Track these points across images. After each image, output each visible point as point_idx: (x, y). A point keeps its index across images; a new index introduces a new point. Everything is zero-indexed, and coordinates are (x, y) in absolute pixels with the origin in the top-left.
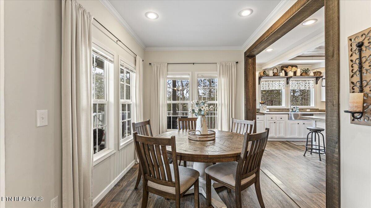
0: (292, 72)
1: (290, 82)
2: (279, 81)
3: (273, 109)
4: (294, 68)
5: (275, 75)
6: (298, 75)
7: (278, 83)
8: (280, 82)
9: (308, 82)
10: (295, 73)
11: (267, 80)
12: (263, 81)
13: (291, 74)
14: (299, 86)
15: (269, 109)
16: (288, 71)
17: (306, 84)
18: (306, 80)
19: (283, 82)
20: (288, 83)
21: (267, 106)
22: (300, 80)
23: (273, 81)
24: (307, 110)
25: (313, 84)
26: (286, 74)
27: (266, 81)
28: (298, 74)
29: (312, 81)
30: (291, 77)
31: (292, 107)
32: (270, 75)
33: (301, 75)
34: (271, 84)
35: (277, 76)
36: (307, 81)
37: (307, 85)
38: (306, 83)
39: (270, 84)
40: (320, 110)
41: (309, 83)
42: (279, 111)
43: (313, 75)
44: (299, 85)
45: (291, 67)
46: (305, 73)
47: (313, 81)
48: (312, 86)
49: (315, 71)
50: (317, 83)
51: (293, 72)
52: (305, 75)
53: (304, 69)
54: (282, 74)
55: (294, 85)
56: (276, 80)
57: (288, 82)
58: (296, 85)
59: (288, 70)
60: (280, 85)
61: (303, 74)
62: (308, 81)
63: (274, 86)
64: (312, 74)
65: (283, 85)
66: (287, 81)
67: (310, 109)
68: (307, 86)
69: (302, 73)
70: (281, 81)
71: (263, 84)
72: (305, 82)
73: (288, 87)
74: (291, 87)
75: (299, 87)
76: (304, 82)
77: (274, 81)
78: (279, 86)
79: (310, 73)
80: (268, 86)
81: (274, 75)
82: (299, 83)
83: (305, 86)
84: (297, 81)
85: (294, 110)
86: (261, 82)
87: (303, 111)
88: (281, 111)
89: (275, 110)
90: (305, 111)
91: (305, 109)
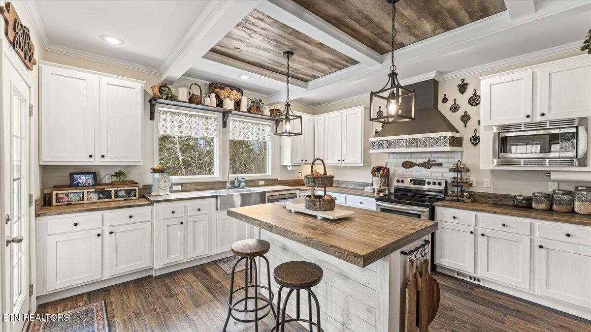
0: (231, 100)
1: (231, 124)
2: (207, 118)
3: (189, 183)
4: (235, 92)
5: (193, 100)
6: (244, 110)
7: (203, 123)
8: (208, 120)
10: (238, 104)
11: (177, 111)
12: (166, 112)
13: (229, 104)
14: (247, 133)
15: (181, 184)
16: (222, 97)
17: (258, 132)
18: (259, 124)
19: (216, 122)
20: (224, 125)
21: (172, 177)
22: (248, 122)
23: (191, 116)
24: (261, 183)
25: (270, 133)
26: (220, 103)
27: (173, 113)
28: (244, 107)
29: (268, 127)
30: (230, 111)
31: (233, 176)
32: (180, 99)
33: (249, 111)
34: (187, 122)
35: (200, 103)
36: (260, 126)
37: (261, 132)
38: (259, 129)
39: (184, 121)
40: (280, 181)
41: (263, 130)
42: (206, 187)
43: (269, 115)
44: (247, 131)
45: (229, 90)
46: (256, 107)
47: (269, 125)
48: (269, 135)
49: (272, 108)
50: (275, 132)
51: (233, 102)
52: (255, 112)
53: (254, 100)
54: (211, 101)
55: (238, 130)
56: (199, 114)
57: (226, 122)
58: (242, 130)
59: (223, 94)
60: (209, 127)
61: (253, 109)
62: (263, 125)
63: (195, 128)
64: (267, 112)
65: (215, 127)
66: (223, 119)
67: (266, 180)
68: (260, 134)
69: (251, 107)
70: (211, 118)
71: (165, 120)
72: (258, 127)
73: (225, 134)
74: (231, 134)
75: (247, 136)
76: (255, 127)
77: (195, 116)
78: (207, 128)
79: (264, 111)
80: (180, 127)
81: (191, 100)
82: (246, 127)
83: (258, 134)
84: (244, 122)
85: (236, 184)
86: (160, 115)
87: (253, 184)
88: (211, 188)
89: (195, 186)
90: (257, 184)
91: (257, 181)
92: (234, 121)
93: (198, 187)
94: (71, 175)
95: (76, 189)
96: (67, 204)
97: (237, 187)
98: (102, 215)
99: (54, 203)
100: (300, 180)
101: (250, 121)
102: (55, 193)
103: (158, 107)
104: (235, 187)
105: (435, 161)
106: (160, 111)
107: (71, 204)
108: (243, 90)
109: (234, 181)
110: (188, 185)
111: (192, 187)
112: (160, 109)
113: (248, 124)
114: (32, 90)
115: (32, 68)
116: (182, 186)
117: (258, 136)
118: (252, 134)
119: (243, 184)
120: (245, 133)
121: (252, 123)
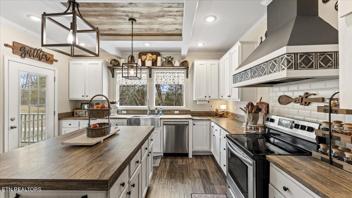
6: (160, 65)
9: (177, 75)
10: (154, 62)
12: (120, 73)
17: (174, 78)
18: (175, 73)
19: (146, 75)
20: (150, 76)
24: (176, 112)
25: (183, 78)
28: (159, 63)
29: (181, 74)
30: (152, 68)
37: (176, 78)
40: (192, 112)
42: (139, 113)
43: (179, 66)
44: (166, 78)
46: (169, 62)
47: (183, 73)
48: (183, 80)
50: (187, 77)
53: (167, 58)
55: (160, 78)
57: (151, 74)
61: (164, 64)
62: (178, 73)
64: (177, 64)
65: (146, 78)
66: (149, 73)
67: (180, 111)
69: (163, 62)
72: (174, 75)
73: (151, 81)
74: (155, 81)
76: (172, 75)
79: (174, 63)
82: (165, 76)
83: (174, 79)
84: (164, 73)
85: (156, 112)
86: (117, 74)
87: (170, 113)
88: (142, 113)
89: (134, 111)
90: (173, 113)
91: (173, 111)
92: (157, 73)
93: (135, 112)
94: (82, 104)
95: (81, 110)
96: (78, 116)
97: (157, 114)
98: (79, 122)
99: (75, 115)
100: (212, 112)
101: (168, 72)
102: (75, 111)
103: (116, 71)
104: (155, 114)
105: (315, 95)
106: (117, 73)
107: (79, 116)
108: (160, 53)
109: (155, 110)
110: (130, 111)
111: (132, 112)
112: (117, 72)
113: (167, 74)
114: (56, 72)
115: (52, 63)
116: (127, 111)
117: (174, 81)
118: (170, 80)
119: (161, 112)
120: (164, 80)
121: (170, 73)
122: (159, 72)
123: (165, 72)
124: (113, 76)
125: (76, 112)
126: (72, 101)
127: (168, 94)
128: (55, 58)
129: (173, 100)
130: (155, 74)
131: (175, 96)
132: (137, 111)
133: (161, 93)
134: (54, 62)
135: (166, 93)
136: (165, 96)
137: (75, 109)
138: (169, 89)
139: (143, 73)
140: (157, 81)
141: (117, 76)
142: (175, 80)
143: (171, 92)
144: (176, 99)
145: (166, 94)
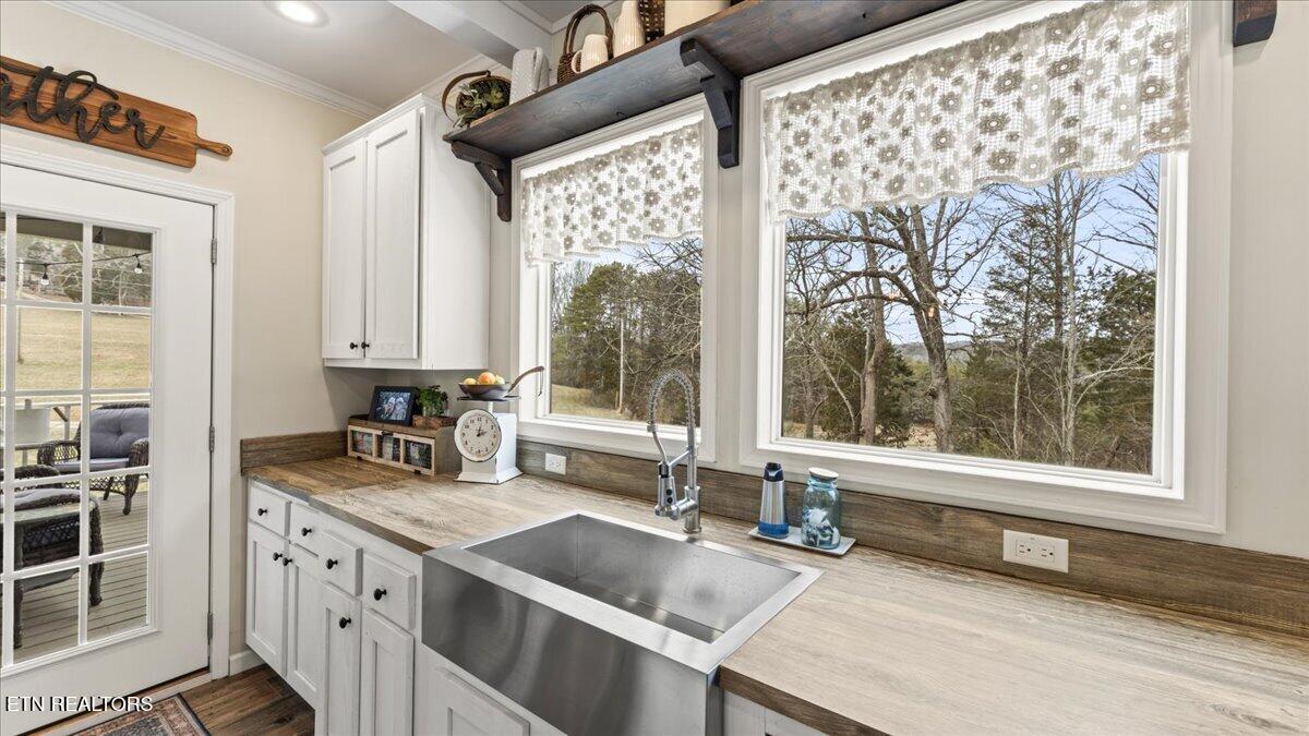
3: (591, 453)
12: (544, 179)
15: (567, 452)
20: (729, 150)
25: (1163, 67)
84: (868, 86)
85: (772, 504)
86: (527, 192)
87: (930, 537)
89: (608, 467)
91: (981, 524)
92: (794, 102)
93: (615, 476)
96: (357, 455)
98: (289, 505)
99: (351, 453)
102: (351, 428)
103: (521, 167)
106: (526, 181)
110: (586, 459)
111: (597, 471)
112: (526, 173)
114: (219, 209)
115: (191, 164)
116: (568, 460)
117: (996, 142)
118: (941, 141)
119: (817, 516)
120: (870, 155)
121: (942, 62)
122: (811, 93)
123: (877, 73)
124: (505, 212)
125: (353, 432)
126: (338, 374)
127: (980, 349)
128: (206, 132)
129: (1007, 375)
130: (777, 123)
131: (1019, 356)
132: (630, 470)
133: (942, 343)
134: (202, 158)
135: (969, 339)
136: (963, 356)
137: (352, 417)
138: (987, 323)
139: (680, 143)
140: (793, 184)
141: (526, 206)
142: (1015, 125)
143: (1000, 339)
144: (1028, 371)
145: (971, 349)
